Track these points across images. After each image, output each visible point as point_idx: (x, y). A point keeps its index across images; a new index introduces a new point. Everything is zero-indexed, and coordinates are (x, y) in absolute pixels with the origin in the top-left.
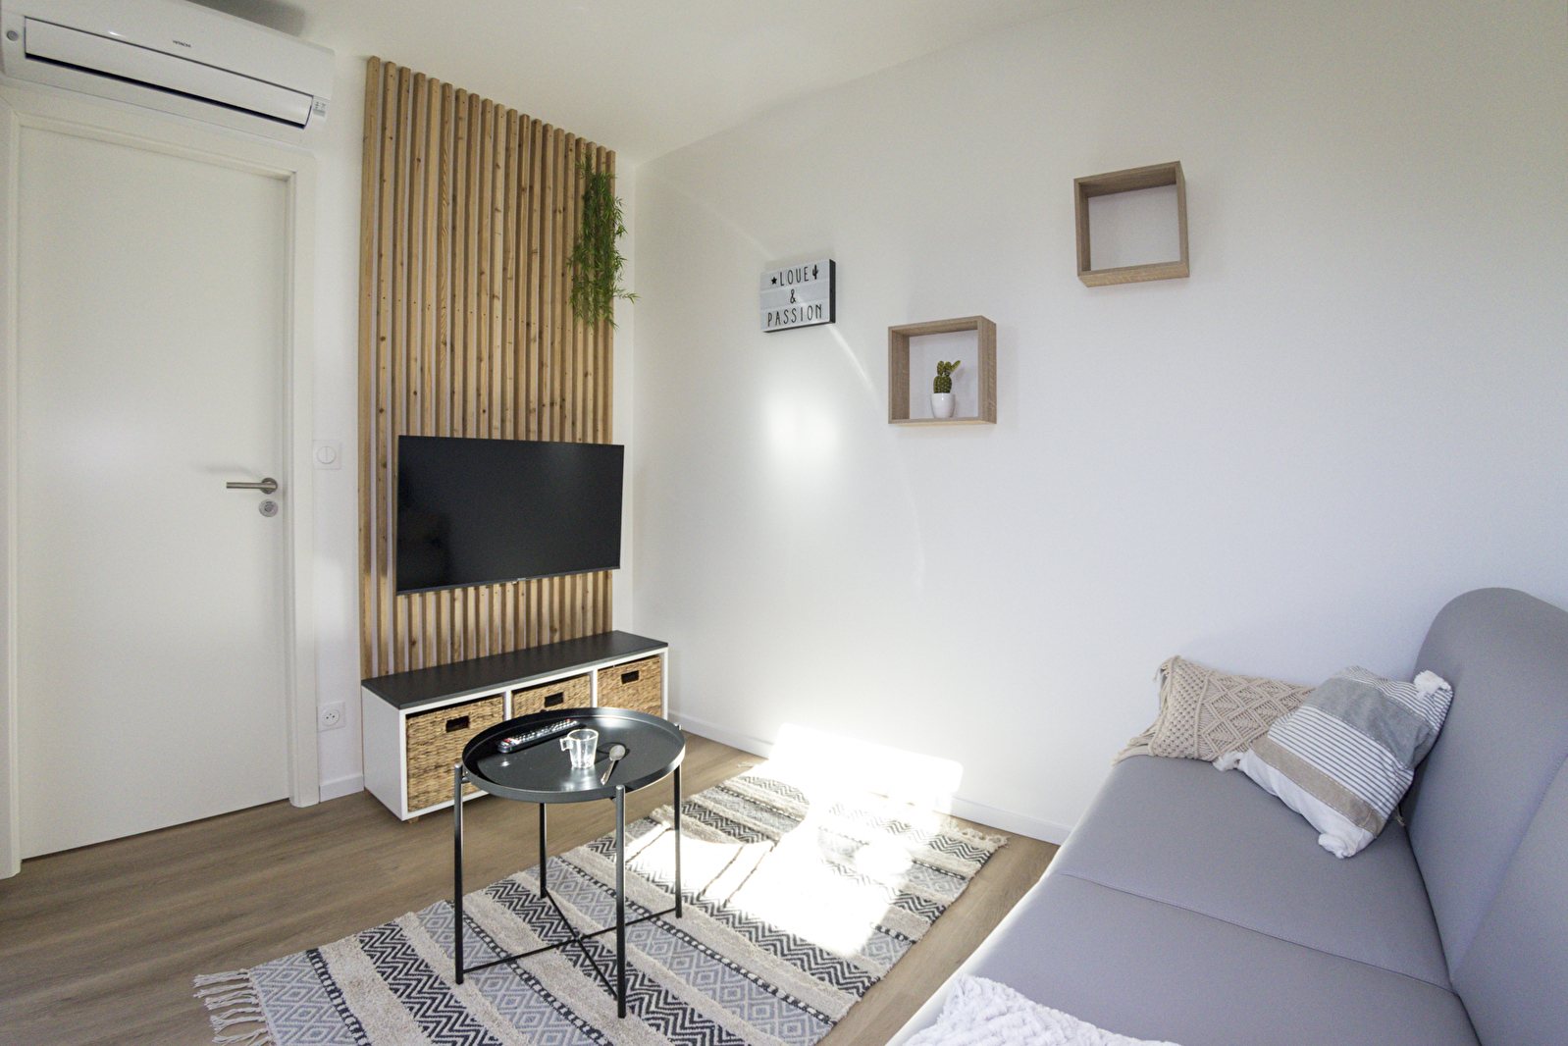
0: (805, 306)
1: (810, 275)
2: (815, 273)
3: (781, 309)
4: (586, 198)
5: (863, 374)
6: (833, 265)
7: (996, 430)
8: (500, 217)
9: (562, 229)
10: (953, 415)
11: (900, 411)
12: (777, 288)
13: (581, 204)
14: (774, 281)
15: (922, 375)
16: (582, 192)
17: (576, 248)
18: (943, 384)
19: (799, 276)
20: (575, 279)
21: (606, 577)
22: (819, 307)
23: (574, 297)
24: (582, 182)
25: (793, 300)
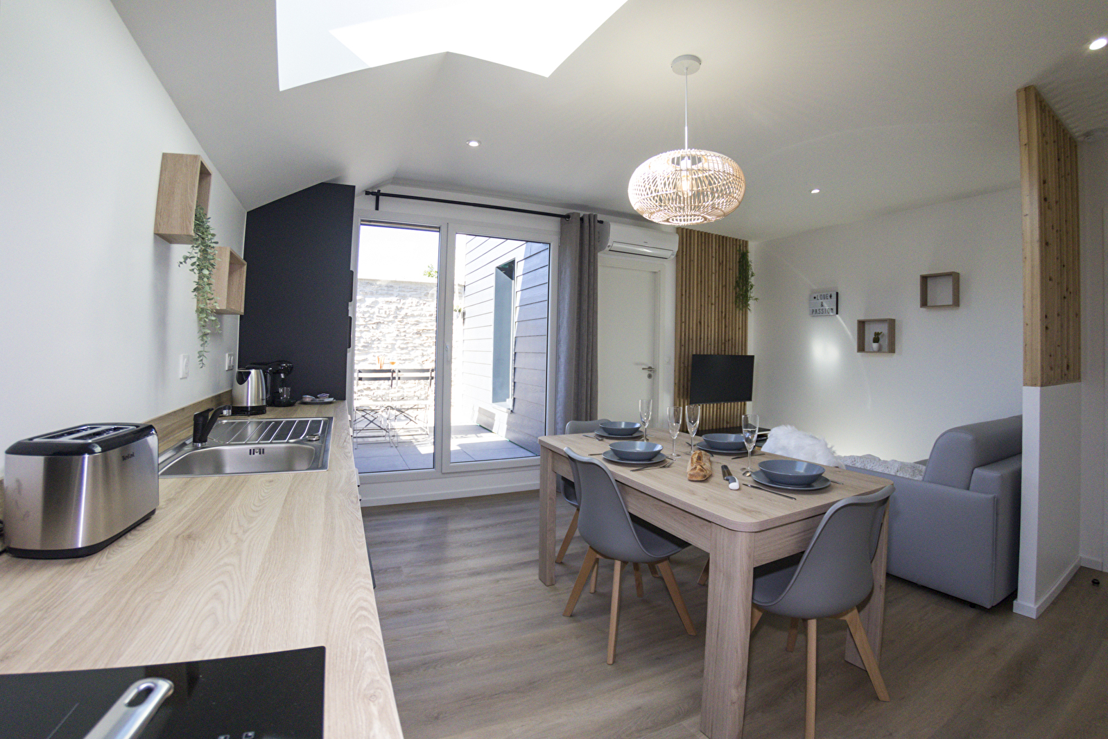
0: (827, 308)
1: (829, 297)
2: (831, 296)
3: (817, 309)
4: (739, 262)
5: (849, 333)
6: (837, 293)
7: (895, 356)
8: (714, 275)
9: (733, 275)
10: (880, 350)
11: (861, 348)
12: (815, 301)
13: (738, 264)
14: (815, 298)
15: (869, 336)
16: (738, 260)
17: (736, 282)
18: (876, 340)
19: (825, 297)
20: (736, 293)
21: (745, 404)
22: (832, 309)
23: (736, 301)
24: (738, 256)
25: (822, 306)
